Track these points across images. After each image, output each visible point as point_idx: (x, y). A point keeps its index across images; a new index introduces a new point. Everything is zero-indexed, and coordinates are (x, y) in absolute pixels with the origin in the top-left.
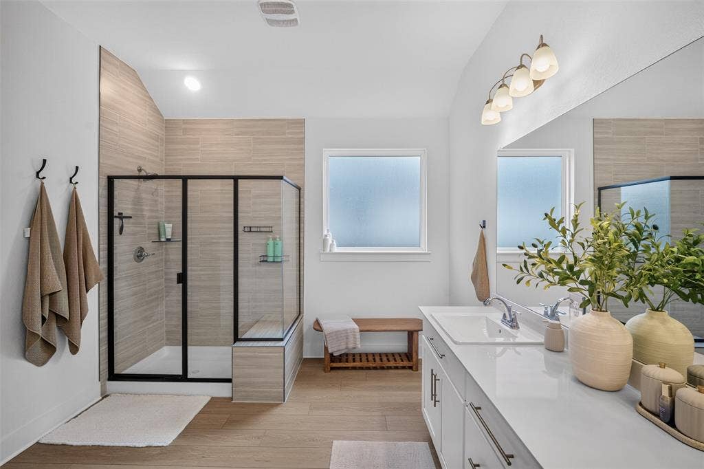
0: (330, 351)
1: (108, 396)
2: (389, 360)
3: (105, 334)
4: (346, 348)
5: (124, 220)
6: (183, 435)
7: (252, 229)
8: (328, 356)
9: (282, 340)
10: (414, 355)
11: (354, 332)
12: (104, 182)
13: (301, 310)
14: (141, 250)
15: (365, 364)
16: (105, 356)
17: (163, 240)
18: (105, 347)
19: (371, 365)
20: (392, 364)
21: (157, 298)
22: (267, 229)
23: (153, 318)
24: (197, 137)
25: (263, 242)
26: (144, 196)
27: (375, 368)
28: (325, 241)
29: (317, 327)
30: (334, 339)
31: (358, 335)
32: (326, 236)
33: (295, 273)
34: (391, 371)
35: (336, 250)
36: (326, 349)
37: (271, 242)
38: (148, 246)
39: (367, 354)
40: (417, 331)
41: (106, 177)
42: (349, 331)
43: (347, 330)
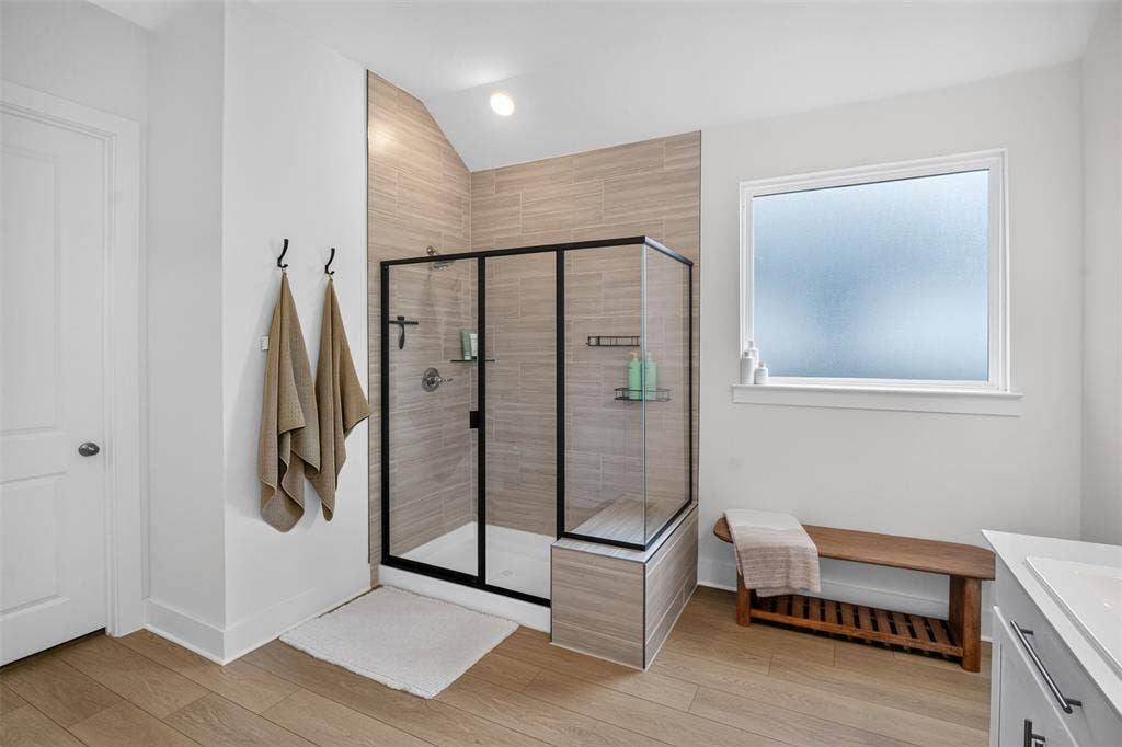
0: (749, 585)
1: (380, 586)
2: (894, 631)
3: (377, 495)
4: (787, 587)
5: (406, 327)
6: (456, 686)
7: (603, 342)
8: (746, 595)
9: (642, 548)
10: (968, 632)
11: (804, 555)
12: (376, 270)
13: (694, 493)
14: (434, 373)
15: (832, 626)
16: (378, 527)
17: (468, 358)
18: (378, 515)
19: (846, 631)
20: (903, 639)
21: (460, 447)
22: (629, 341)
23: (452, 477)
24: (516, 193)
25: (622, 363)
26: (438, 291)
27: (860, 641)
28: (744, 364)
29: (723, 533)
30: (758, 563)
31: (815, 562)
32: (746, 354)
33: (681, 422)
34: (899, 656)
35: (768, 381)
36: (740, 579)
37: (635, 364)
38: (445, 368)
39: (838, 605)
40: (978, 579)
41: (379, 264)
42: (793, 552)
43: (786, 548)
